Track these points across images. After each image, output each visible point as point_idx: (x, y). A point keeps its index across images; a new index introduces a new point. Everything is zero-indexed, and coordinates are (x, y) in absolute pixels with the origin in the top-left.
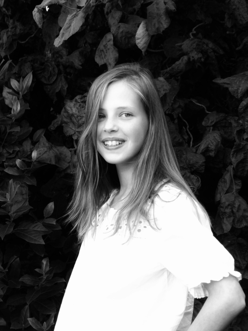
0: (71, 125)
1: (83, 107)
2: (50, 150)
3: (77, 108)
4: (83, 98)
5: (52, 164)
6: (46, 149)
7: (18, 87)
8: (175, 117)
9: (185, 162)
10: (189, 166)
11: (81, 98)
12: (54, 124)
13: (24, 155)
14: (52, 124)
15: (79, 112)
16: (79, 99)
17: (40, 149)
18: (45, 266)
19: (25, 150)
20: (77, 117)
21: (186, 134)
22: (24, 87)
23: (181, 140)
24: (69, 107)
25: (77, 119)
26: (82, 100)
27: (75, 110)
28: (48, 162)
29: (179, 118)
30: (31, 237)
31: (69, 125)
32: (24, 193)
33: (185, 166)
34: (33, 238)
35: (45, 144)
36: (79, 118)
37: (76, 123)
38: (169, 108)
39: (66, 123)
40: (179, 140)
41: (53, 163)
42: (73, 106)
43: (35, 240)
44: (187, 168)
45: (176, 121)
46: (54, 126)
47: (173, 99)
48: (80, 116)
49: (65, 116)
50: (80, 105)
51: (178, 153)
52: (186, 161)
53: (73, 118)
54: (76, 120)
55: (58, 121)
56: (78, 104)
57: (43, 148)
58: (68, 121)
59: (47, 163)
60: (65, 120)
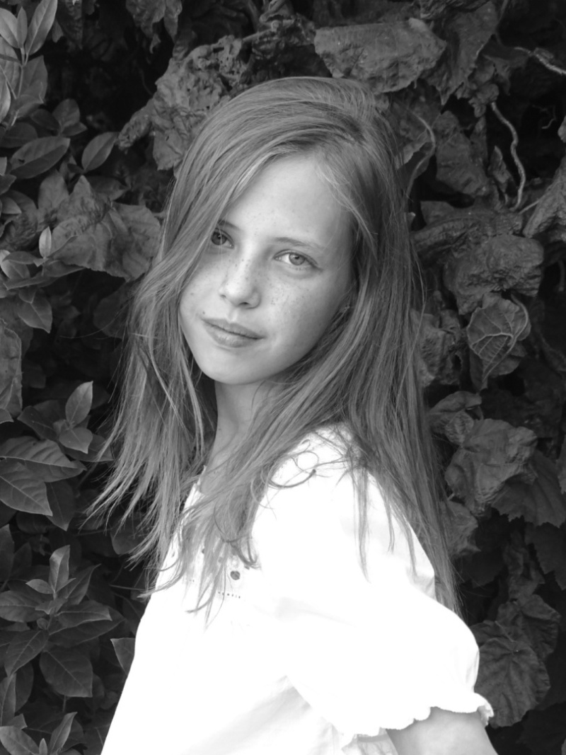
0: (173, 136)
1: (205, 88)
2: (96, 223)
3: (189, 90)
4: (213, 54)
5: (95, 269)
6: (85, 219)
7: (16, 35)
8: (477, 113)
9: (485, 262)
10: (497, 275)
11: (207, 57)
12: (128, 130)
13: (26, 233)
14: (124, 130)
15: (191, 102)
16: (199, 57)
17: (69, 221)
18: (58, 572)
19: (31, 219)
20: (188, 117)
21: (504, 167)
22: (36, 33)
23: (484, 189)
24: (167, 86)
25: (187, 124)
26: (208, 63)
27: (183, 97)
28: (86, 265)
29: (489, 114)
30: (20, 490)
31: (168, 138)
32: (13, 354)
33: (485, 276)
34: (24, 493)
35: (86, 202)
36: (192, 120)
37: (184, 134)
38: (463, 84)
39: (162, 130)
40: (479, 189)
41: (99, 266)
42: (177, 85)
43: (28, 502)
44: (489, 279)
45: (480, 126)
46: (128, 138)
47: (475, 58)
48: (196, 116)
49: (157, 111)
50: (198, 81)
51: (471, 230)
52: (488, 259)
53: (177, 119)
54: (185, 125)
55: (140, 123)
56: (193, 78)
57: (79, 217)
58: (167, 124)
59: (82, 267)
60: (158, 121)
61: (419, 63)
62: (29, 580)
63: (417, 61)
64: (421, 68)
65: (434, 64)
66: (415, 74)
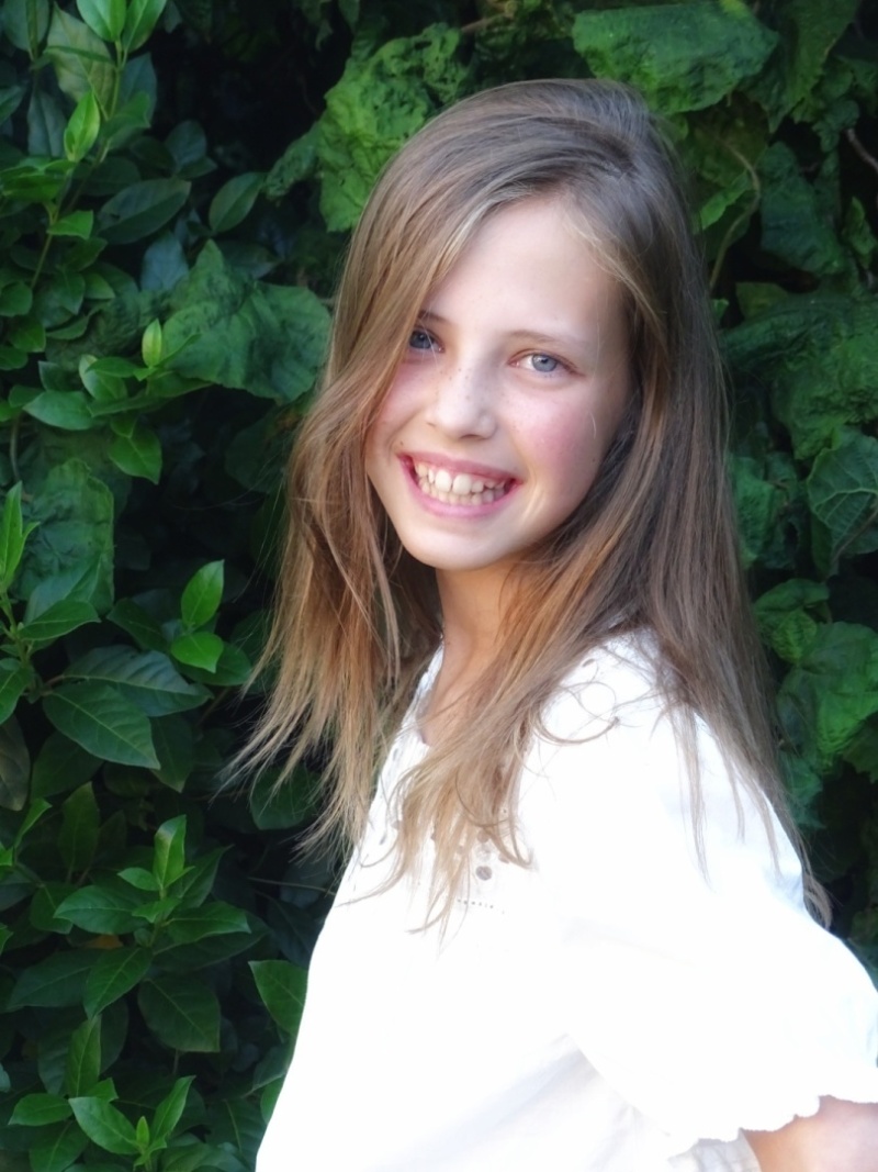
0: (351, 179)
1: (402, 104)
2: (231, 314)
3: (376, 108)
4: (414, 52)
5: (229, 385)
6: (213, 308)
7: (108, 20)
8: (827, 143)
9: (835, 378)
10: (854, 399)
11: (404, 56)
12: (282, 169)
13: (123, 328)
14: (276, 169)
15: (380, 127)
16: (393, 57)
17: (189, 311)
18: (167, 857)
19: (130, 307)
20: (375, 148)
21: (867, 229)
23: (836, 264)
24: (342, 102)
25: (374, 161)
26: (407, 65)
27: (366, 118)
28: (214, 378)
29: (843, 145)
30: (109, 728)
31: (343, 182)
32: (101, 517)
33: (836, 399)
34: (116, 733)
35: (215, 281)
36: (381, 153)
37: (370, 177)
38: (803, 100)
39: (334, 170)
40: (828, 264)
41: (236, 380)
42: (357, 99)
43: (123, 747)
44: (843, 404)
45: (830, 166)
46: (282, 181)
47: (822, 60)
48: (387, 148)
49: (327, 140)
50: (390, 93)
51: (814, 328)
52: (841, 373)
53: (358, 153)
54: (370, 161)
55: (299, 159)
56: (383, 89)
57: (204, 304)
58: (341, 160)
59: (208, 382)
60: (328, 155)
61: (736, 66)
62: (122, 868)
63: (732, 63)
64: (739, 74)
65: (758, 68)
66: (730, 83)
